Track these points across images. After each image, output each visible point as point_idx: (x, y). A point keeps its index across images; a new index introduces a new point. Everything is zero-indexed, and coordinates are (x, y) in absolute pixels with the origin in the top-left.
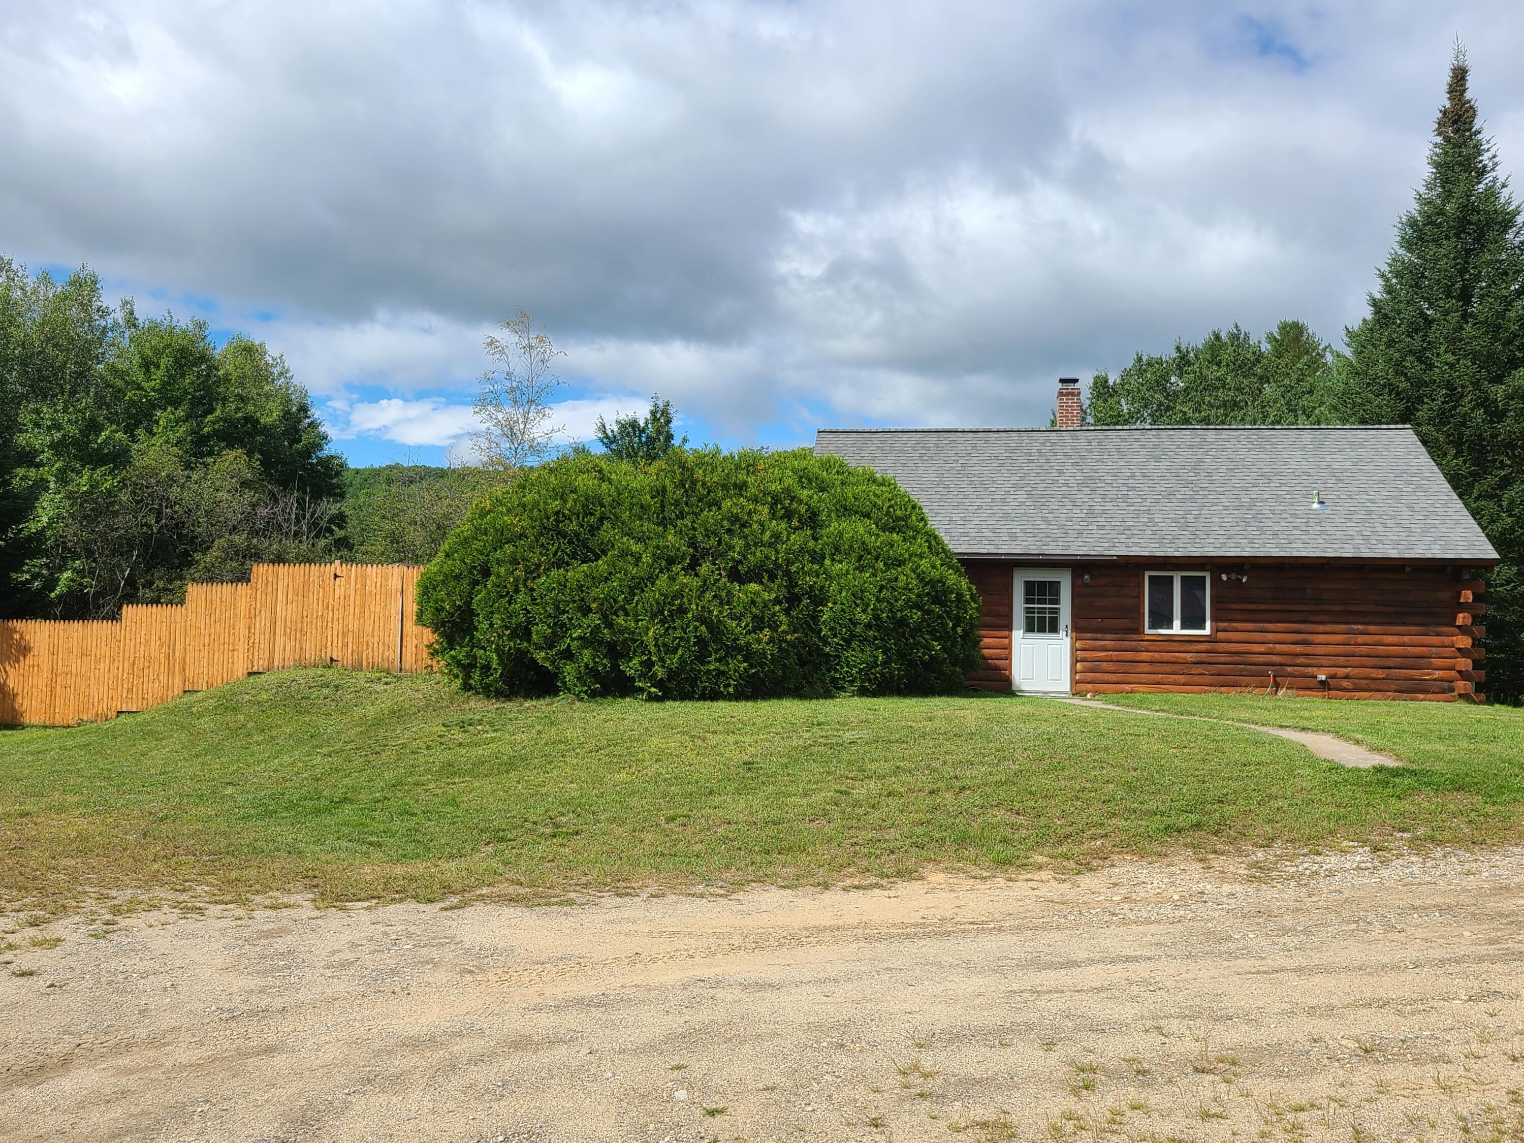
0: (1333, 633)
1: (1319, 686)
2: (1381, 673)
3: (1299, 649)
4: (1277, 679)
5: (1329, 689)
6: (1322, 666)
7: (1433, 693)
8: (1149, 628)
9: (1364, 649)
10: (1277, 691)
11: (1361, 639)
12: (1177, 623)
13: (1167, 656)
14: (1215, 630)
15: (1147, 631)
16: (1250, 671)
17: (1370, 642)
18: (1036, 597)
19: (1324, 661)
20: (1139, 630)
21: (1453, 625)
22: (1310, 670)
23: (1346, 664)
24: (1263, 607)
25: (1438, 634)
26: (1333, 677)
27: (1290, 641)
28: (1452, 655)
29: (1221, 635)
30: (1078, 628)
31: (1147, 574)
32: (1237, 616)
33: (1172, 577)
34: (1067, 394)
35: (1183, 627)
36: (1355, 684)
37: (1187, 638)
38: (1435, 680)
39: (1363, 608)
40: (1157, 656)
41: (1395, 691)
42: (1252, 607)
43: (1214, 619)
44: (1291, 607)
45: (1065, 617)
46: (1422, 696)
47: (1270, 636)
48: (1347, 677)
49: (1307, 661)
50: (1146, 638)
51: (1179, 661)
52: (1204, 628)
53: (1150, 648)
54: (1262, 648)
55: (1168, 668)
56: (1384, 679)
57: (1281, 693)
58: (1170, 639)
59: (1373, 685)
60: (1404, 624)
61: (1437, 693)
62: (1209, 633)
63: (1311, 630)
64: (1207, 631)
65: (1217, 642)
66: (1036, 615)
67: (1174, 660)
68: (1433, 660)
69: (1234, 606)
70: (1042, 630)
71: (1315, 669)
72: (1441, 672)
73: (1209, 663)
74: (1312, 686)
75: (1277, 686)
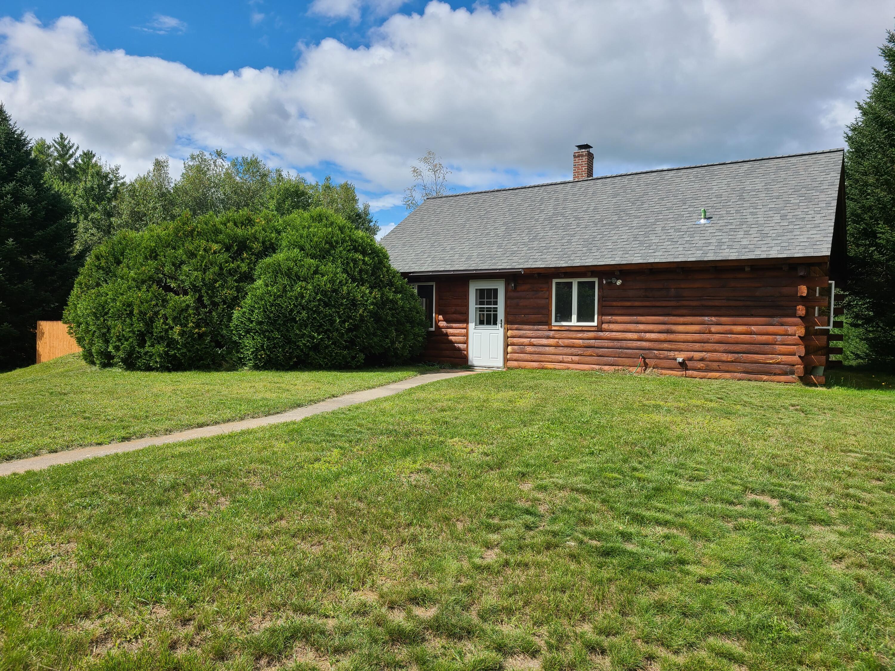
0: (692, 324)
1: (679, 366)
2: (730, 357)
3: (662, 336)
4: (647, 360)
5: (687, 369)
6: (682, 351)
7: (775, 374)
8: (556, 321)
9: (717, 336)
10: (645, 370)
11: (714, 328)
12: (574, 317)
13: (567, 341)
14: (601, 323)
15: (554, 323)
16: (626, 354)
17: (722, 331)
18: (485, 300)
19: (682, 346)
20: (548, 323)
21: (794, 315)
22: (672, 354)
23: (701, 349)
24: (637, 304)
25: (782, 325)
26: (691, 359)
27: (657, 330)
28: (794, 342)
29: (605, 326)
30: (509, 321)
31: (554, 281)
32: (616, 312)
33: (572, 282)
34: (579, 156)
35: (579, 320)
36: (707, 366)
37: (580, 329)
38: (778, 363)
39: (717, 303)
40: (561, 342)
41: (741, 372)
42: (629, 304)
43: (601, 314)
44: (658, 304)
45: (501, 315)
46: (765, 377)
47: (641, 327)
48: (702, 360)
49: (670, 347)
50: (554, 328)
51: (575, 346)
52: (593, 321)
53: (556, 336)
54: (635, 336)
55: (569, 350)
56: (732, 362)
57: (649, 371)
58: (569, 330)
59: (723, 367)
60: (752, 316)
61: (779, 374)
62: (596, 325)
63: (673, 322)
64: (595, 324)
65: (602, 331)
66: (485, 313)
67: (572, 345)
68: (777, 346)
69: (615, 304)
70: (489, 323)
71: (676, 353)
72: (783, 357)
73: (597, 348)
74: (673, 366)
75: (646, 365)
